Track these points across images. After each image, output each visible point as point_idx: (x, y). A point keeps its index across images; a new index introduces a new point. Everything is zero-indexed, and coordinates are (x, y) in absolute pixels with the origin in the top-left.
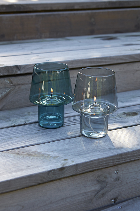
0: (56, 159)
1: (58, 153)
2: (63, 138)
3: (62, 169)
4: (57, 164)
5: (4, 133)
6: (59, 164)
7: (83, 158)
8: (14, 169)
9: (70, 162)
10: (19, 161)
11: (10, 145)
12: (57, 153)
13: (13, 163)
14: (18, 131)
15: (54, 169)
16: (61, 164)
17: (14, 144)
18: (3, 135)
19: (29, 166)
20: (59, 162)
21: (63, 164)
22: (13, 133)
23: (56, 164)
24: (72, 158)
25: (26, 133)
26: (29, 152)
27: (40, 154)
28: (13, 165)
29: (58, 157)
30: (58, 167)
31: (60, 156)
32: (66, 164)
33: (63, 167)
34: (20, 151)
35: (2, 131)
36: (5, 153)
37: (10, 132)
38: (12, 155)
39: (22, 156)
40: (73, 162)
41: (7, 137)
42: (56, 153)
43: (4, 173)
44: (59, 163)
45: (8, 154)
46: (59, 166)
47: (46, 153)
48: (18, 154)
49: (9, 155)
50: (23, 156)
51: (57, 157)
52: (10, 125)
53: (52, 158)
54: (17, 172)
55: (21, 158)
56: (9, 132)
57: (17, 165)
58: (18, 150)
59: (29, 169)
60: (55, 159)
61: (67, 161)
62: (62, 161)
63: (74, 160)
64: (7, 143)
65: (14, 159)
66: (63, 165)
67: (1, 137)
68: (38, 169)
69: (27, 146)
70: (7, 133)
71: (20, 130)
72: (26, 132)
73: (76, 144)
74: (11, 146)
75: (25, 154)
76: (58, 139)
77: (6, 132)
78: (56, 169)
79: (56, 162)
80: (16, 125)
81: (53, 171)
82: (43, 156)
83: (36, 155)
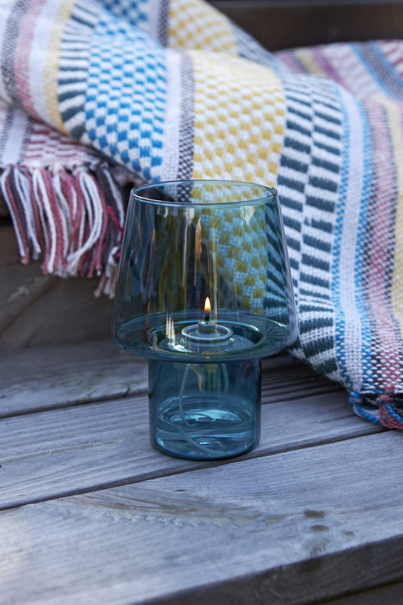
0: (280, 524)
1: (283, 502)
2: (287, 443)
3: (310, 567)
4: (288, 547)
5: (54, 428)
6: (297, 546)
7: (386, 520)
8: (116, 569)
9: (337, 536)
10: (129, 534)
11: (85, 474)
12: (278, 502)
13: (108, 543)
14: (107, 418)
15: (281, 567)
16: (306, 547)
17: (99, 467)
18: (51, 434)
19: (177, 557)
20: (293, 537)
21: (310, 544)
22: (89, 427)
23: (284, 547)
24: (342, 521)
25: (138, 427)
26: (165, 499)
27: (209, 506)
28: (108, 550)
29: (286, 515)
30: (295, 559)
31: (292, 514)
32: (324, 545)
33: (314, 556)
34: (129, 496)
35: (42, 420)
36: (71, 504)
37: (77, 424)
38: (100, 513)
39: (140, 513)
40: (350, 537)
41: (67, 440)
42: (273, 502)
43: (75, 583)
44: (293, 540)
45: (83, 506)
46: (296, 554)
47: (233, 501)
48: (121, 506)
49: (86, 512)
50: (146, 516)
51: (282, 517)
52: (73, 398)
53: (264, 524)
54: (129, 580)
55: (136, 523)
56: (71, 425)
57: (127, 551)
58: (118, 491)
59: (177, 565)
60: (275, 525)
61: (325, 534)
62: (304, 531)
63: (351, 530)
64: (69, 466)
65: (111, 528)
66: (315, 549)
67: (44, 441)
68: (214, 566)
69: (150, 476)
70: (64, 426)
71: (113, 417)
72: (139, 424)
73: (345, 466)
74: (90, 476)
75: (150, 505)
76: (270, 449)
77: (62, 423)
78: (287, 566)
79: (281, 539)
80: (95, 396)
81: (277, 572)
82: (225, 514)
83: (194, 510)
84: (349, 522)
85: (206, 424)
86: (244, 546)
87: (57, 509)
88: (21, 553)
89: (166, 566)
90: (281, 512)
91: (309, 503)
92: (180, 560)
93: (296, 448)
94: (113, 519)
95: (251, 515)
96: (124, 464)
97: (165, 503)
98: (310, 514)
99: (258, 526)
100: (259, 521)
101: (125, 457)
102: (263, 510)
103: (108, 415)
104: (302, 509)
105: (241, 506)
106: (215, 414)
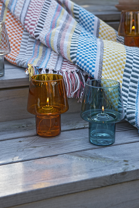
0: (117, 163)
1: (119, 157)
2: (122, 142)
3: (123, 174)
4: (119, 169)
5: (66, 136)
6: (121, 169)
8: (79, 172)
9: (131, 167)
10: (82, 163)
11: (73, 148)
12: (118, 157)
13: (77, 165)
14: (79, 134)
15: (116, 173)
16: (123, 169)
17: (76, 146)
18: (66, 137)
19: (93, 169)
20: (120, 166)
21: (124, 168)
22: (74, 136)
23: (118, 169)
24: (132, 163)
25: (86, 137)
26: (91, 155)
27: (101, 158)
28: (77, 167)
29: (119, 161)
30: (120, 172)
31: (121, 161)
32: (127, 169)
33: (125, 171)
34: (83, 154)
35: (63, 134)
36: (69, 155)
37: (72, 135)
38: (76, 158)
39: (85, 158)
40: (134, 167)
41: (69, 139)
42: (116, 157)
43: (69, 174)
45: (72, 156)
46: (120, 170)
47: (107, 157)
48: (81, 156)
49: (73, 158)
50: (86, 159)
51: (118, 161)
52: (71, 128)
53: (114, 163)
54: (81, 174)
55: (84, 161)
56: (70, 135)
57: (81, 167)
58: (80, 153)
59: (92, 172)
60: (116, 163)
61: (128, 166)
62: (123, 165)
63: (134, 165)
64: (69, 146)
65: (78, 162)
66: (125, 170)
67: (64, 139)
68: (101, 172)
69: (88, 149)
70: (69, 135)
71: (80, 134)
72: (86, 136)
73: (135, 149)
74: (74, 148)
75: (87, 157)
76: (117, 144)
77: (68, 135)
78: (118, 173)
79: (117, 167)
80: (76, 128)
81: (115, 175)
82: (105, 160)
83: (97, 158)
84: (134, 163)
85: (102, 137)
86: (108, 168)
87: (66, 156)
88: (58, 167)
89: (90, 172)
90: (118, 160)
91: (125, 158)
92: (93, 170)
93: (124, 144)
94: (79, 159)
95: (111, 160)
96: (82, 146)
97: (91, 156)
98: (125, 161)
99: (112, 163)
100: (113, 162)
101: (82, 144)
102: (114, 159)
103: (79, 133)
104: (123, 159)
105: (109, 158)
106: (104, 135)
